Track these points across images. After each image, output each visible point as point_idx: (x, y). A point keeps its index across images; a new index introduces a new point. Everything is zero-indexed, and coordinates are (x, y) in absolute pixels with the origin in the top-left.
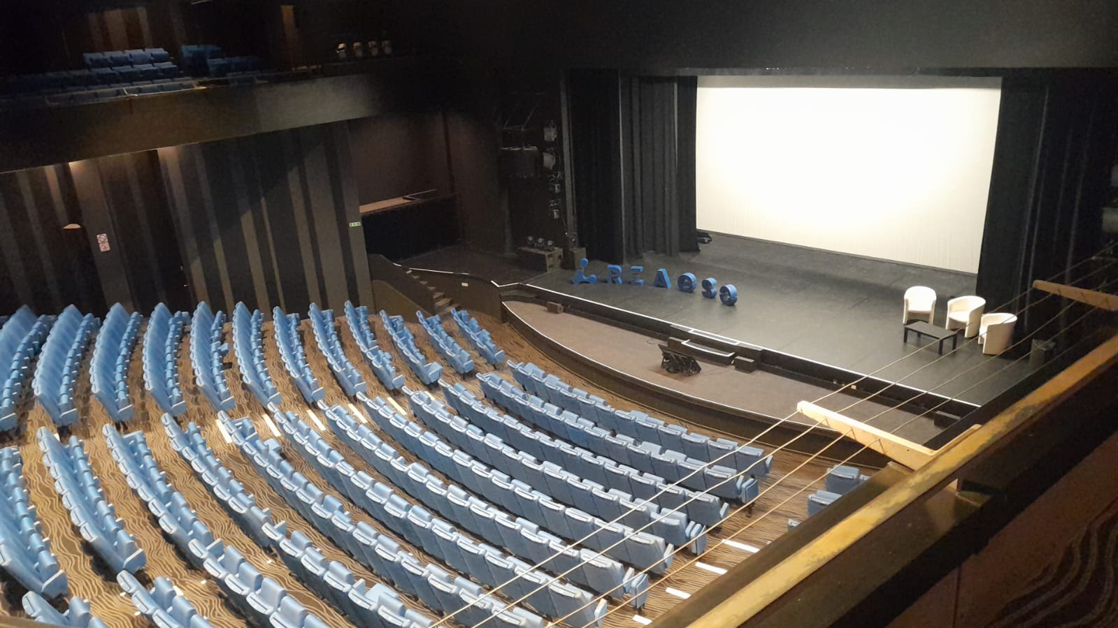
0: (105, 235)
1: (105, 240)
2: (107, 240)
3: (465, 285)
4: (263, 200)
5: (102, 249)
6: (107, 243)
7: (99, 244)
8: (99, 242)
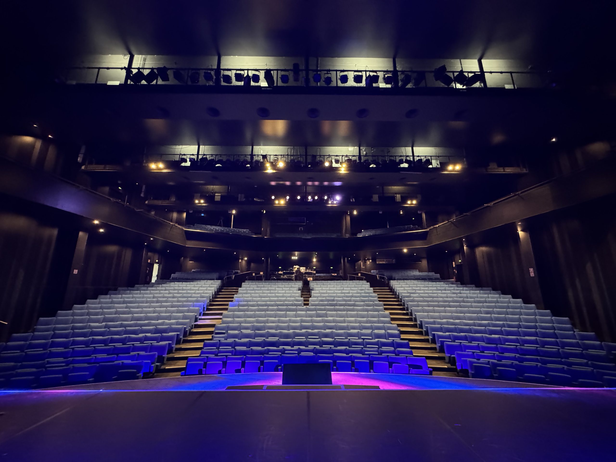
2: (533, 271)
5: (531, 276)
6: (533, 273)
7: (530, 273)
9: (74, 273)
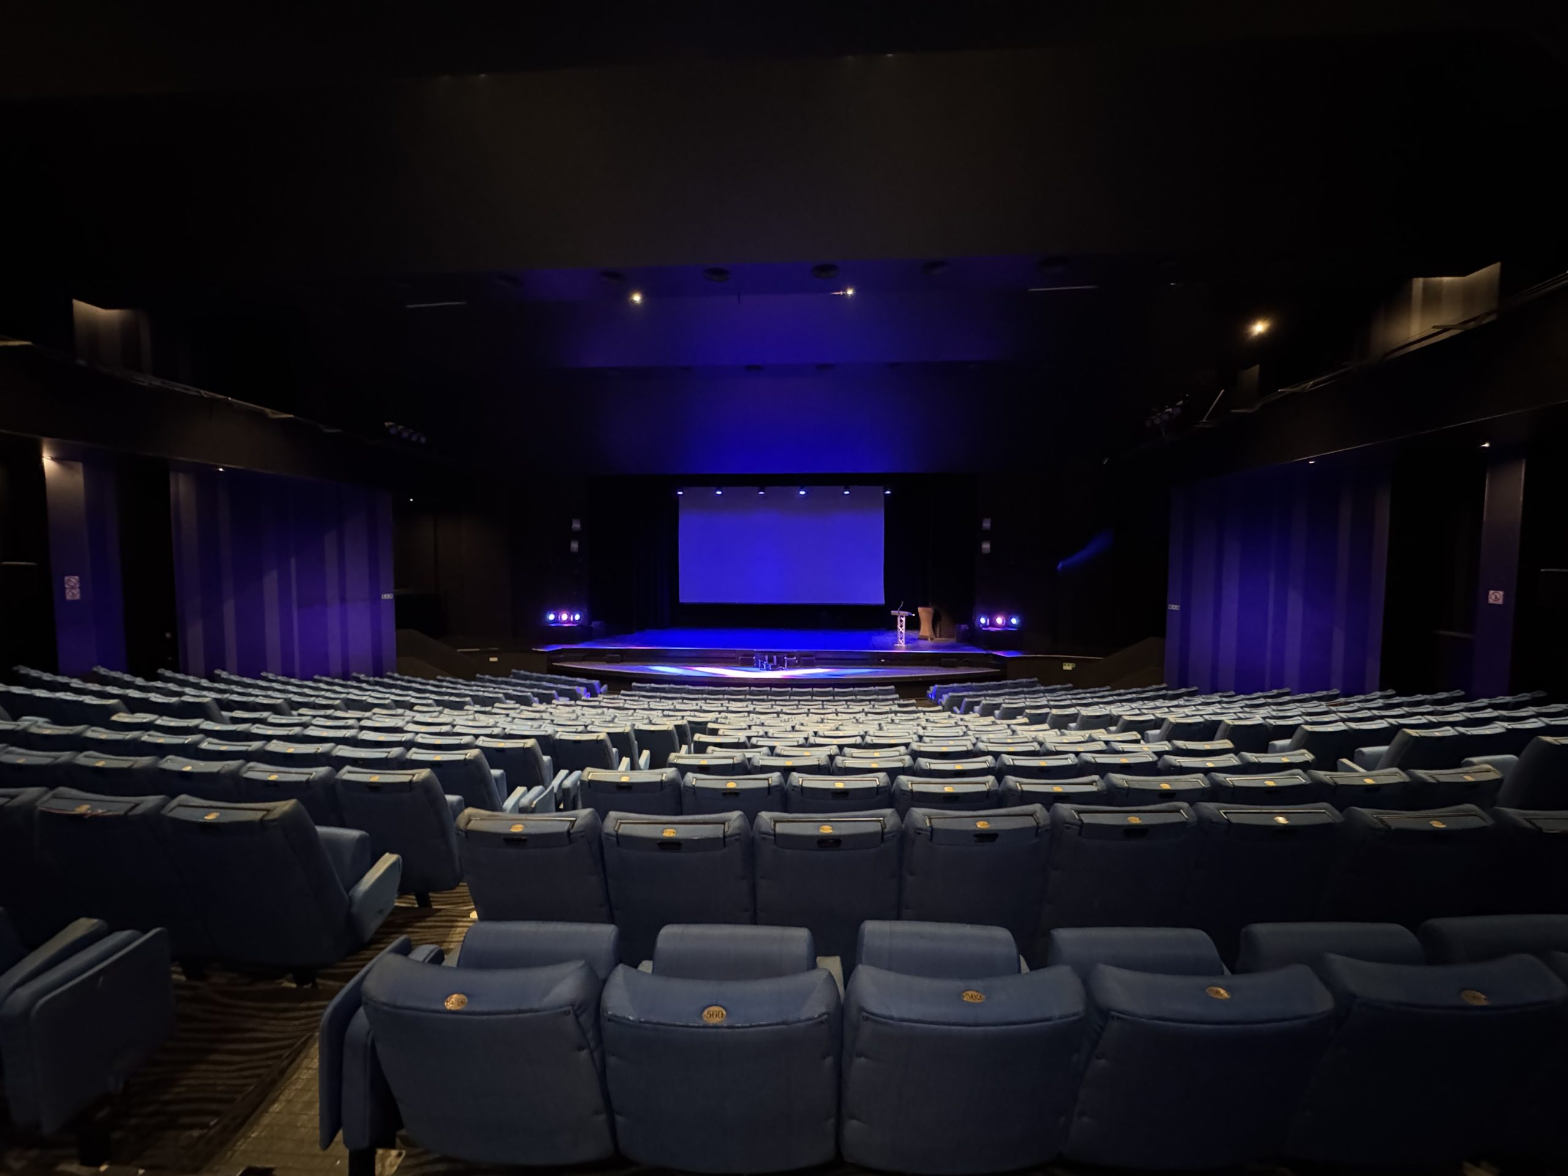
0: (77, 577)
1: (76, 584)
2: (78, 586)
3: (493, 659)
4: (293, 562)
5: (69, 597)
6: (78, 590)
7: (65, 589)
8: (67, 586)
9: (1491, 600)
